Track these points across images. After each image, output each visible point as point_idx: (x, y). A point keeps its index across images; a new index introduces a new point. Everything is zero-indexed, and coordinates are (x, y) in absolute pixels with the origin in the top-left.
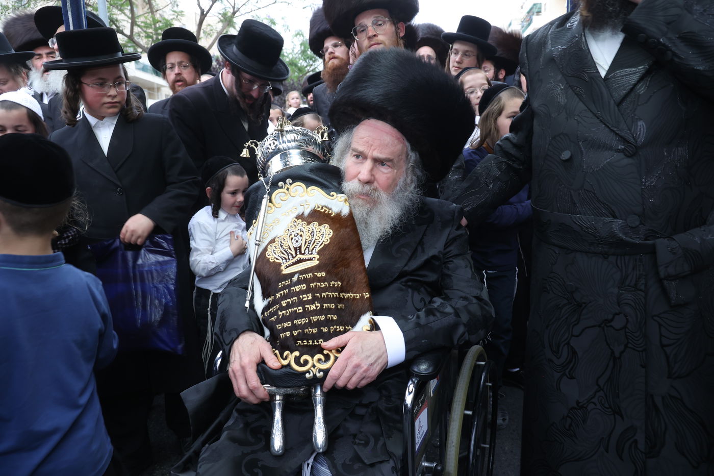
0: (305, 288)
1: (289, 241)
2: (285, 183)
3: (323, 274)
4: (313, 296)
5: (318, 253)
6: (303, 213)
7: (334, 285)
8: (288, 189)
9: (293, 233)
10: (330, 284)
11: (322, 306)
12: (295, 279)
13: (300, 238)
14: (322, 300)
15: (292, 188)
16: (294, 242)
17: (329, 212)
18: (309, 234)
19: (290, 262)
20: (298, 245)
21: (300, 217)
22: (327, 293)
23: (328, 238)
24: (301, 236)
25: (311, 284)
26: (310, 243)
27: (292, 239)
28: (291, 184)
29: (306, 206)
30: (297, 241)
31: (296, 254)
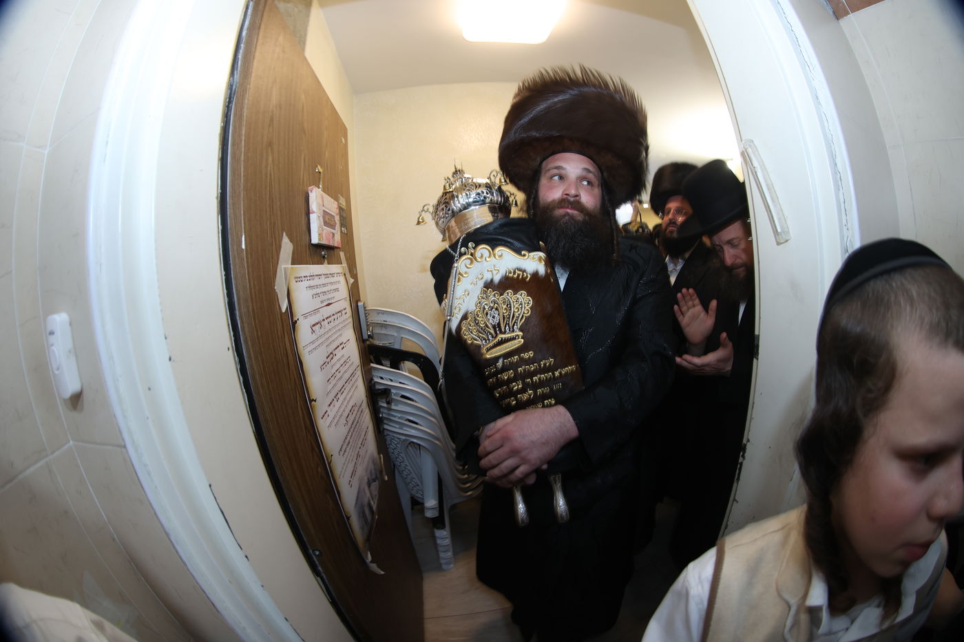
0: (513, 375)
2: (467, 248)
3: (531, 354)
4: (524, 383)
5: (521, 330)
6: (492, 280)
7: (545, 364)
8: (472, 254)
9: (486, 307)
10: (540, 365)
11: (535, 393)
12: (500, 364)
13: (496, 312)
14: (535, 386)
15: (475, 251)
16: (491, 318)
17: (523, 275)
18: (505, 307)
19: (491, 344)
21: (489, 285)
22: (539, 376)
23: (527, 308)
24: (497, 309)
25: (519, 369)
26: (509, 318)
27: (487, 314)
28: (474, 248)
29: (495, 272)
30: (494, 317)
31: (496, 333)
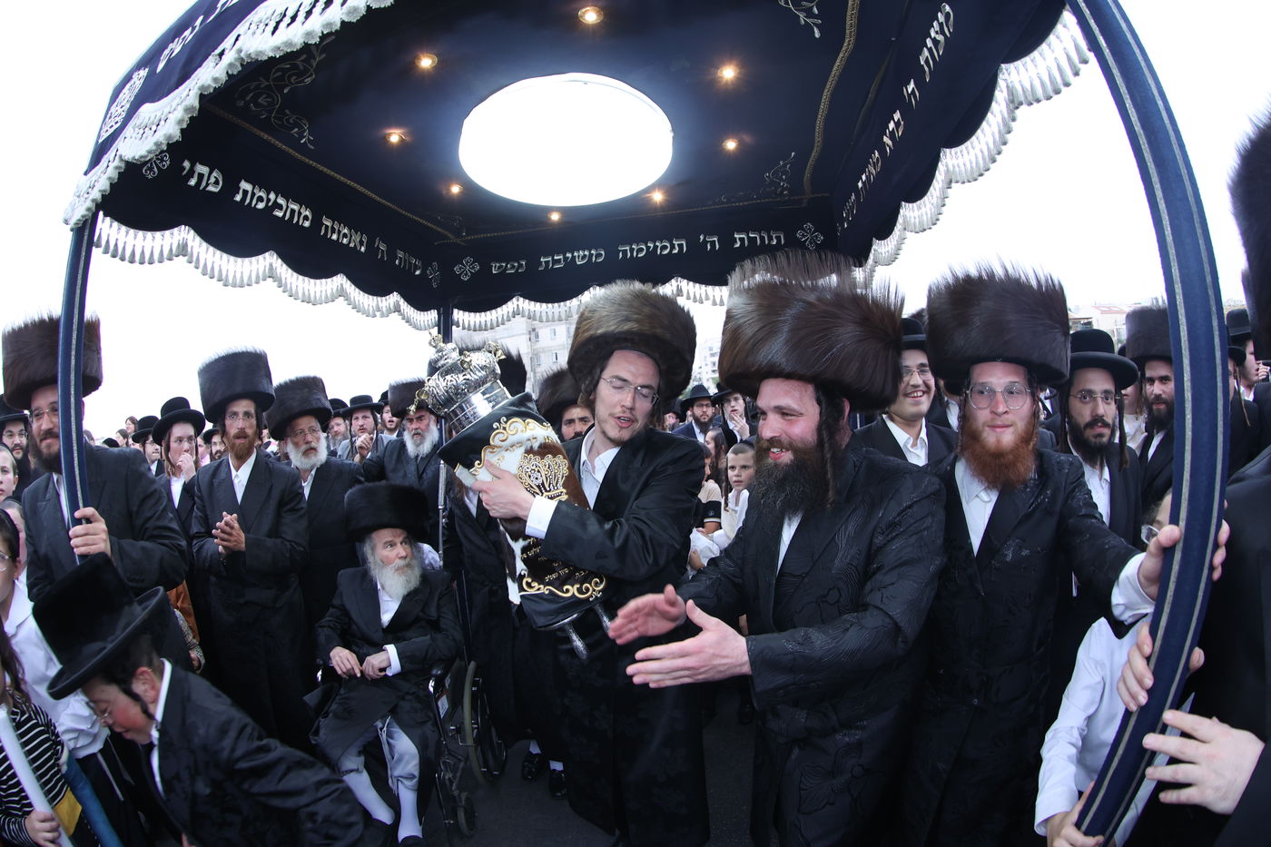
1: (527, 478)
2: (500, 423)
5: (564, 487)
6: (531, 447)
8: (504, 429)
9: (528, 470)
13: (539, 474)
15: (507, 426)
18: (546, 469)
20: (540, 481)
21: (530, 451)
23: (565, 468)
24: (539, 471)
26: (551, 478)
27: (530, 476)
28: (506, 423)
29: (531, 440)
30: (536, 478)
31: (541, 491)
